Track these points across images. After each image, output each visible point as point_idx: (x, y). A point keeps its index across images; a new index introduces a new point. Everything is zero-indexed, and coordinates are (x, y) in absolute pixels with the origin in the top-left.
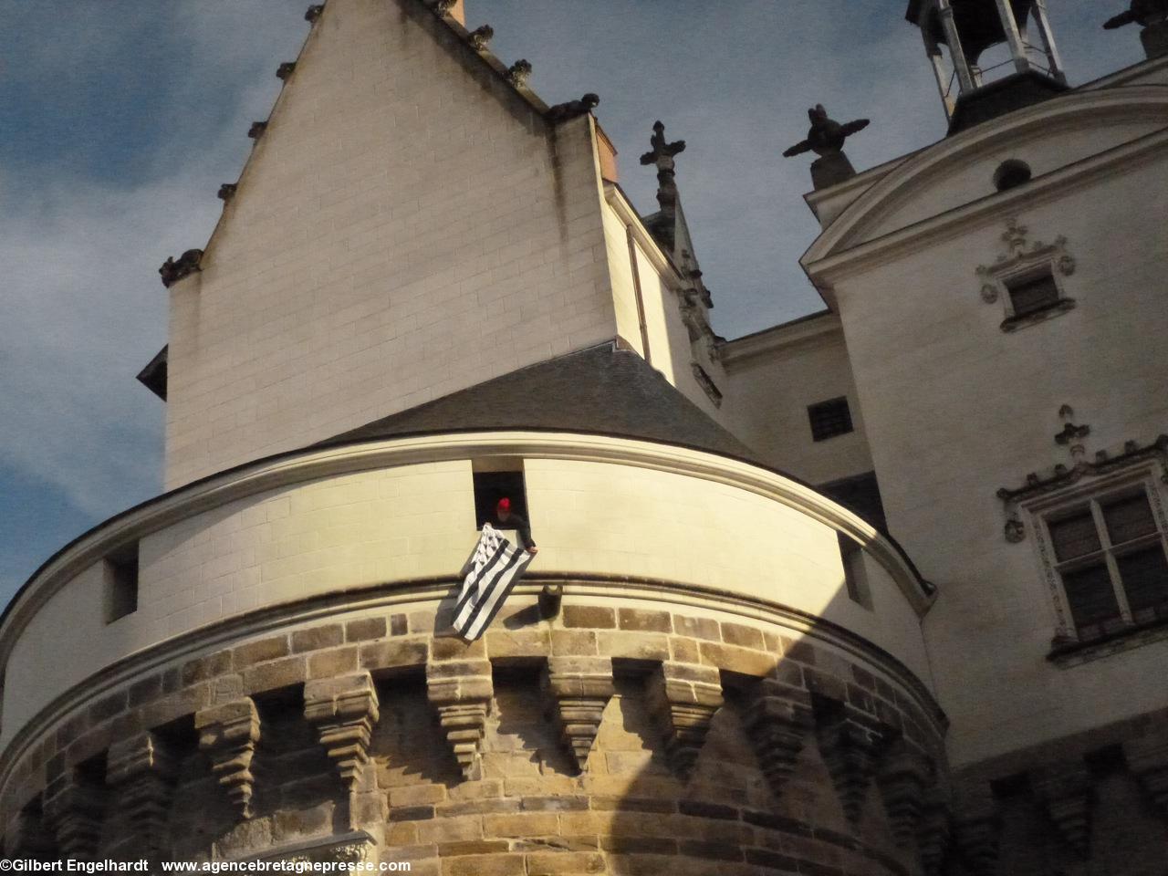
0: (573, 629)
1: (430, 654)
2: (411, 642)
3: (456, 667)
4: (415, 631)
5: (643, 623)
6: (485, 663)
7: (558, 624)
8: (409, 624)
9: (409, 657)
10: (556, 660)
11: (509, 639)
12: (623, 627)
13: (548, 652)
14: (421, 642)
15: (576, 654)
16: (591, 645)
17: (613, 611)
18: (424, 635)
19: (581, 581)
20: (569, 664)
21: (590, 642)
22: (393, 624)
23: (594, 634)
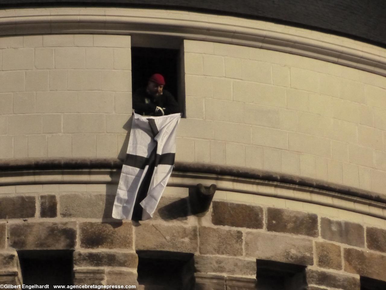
0: (221, 227)
1: (78, 241)
2: (60, 226)
3: (103, 257)
4: (64, 215)
5: (290, 225)
6: (132, 255)
7: (207, 220)
8: (58, 207)
9: (58, 241)
10: (202, 258)
11: (158, 232)
12: (270, 228)
13: (195, 249)
14: (69, 226)
15: (223, 253)
16: (238, 246)
17: (261, 210)
18: (73, 219)
19: (233, 178)
20: (215, 264)
21: (237, 242)
22: (42, 204)
23: (242, 233)
